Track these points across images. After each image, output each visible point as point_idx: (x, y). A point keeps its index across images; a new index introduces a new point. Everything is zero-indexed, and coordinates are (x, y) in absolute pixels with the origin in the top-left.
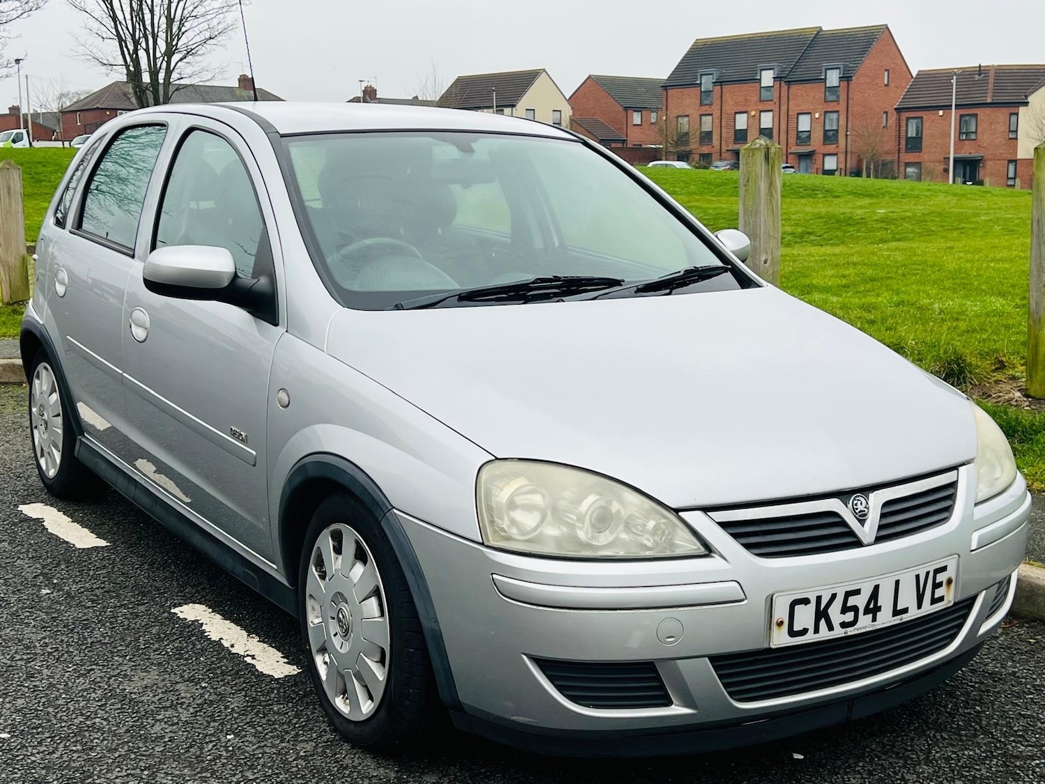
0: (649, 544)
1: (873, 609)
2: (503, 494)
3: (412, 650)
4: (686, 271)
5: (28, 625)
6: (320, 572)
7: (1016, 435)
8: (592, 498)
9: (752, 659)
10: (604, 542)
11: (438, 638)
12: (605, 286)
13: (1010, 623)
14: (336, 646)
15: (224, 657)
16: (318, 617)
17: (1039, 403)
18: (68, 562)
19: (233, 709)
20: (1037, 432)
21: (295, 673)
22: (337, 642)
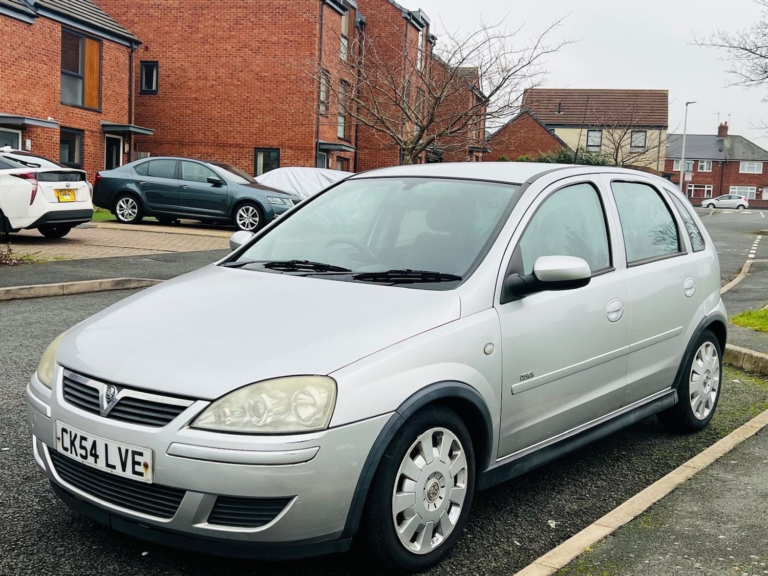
1: (94, 454)
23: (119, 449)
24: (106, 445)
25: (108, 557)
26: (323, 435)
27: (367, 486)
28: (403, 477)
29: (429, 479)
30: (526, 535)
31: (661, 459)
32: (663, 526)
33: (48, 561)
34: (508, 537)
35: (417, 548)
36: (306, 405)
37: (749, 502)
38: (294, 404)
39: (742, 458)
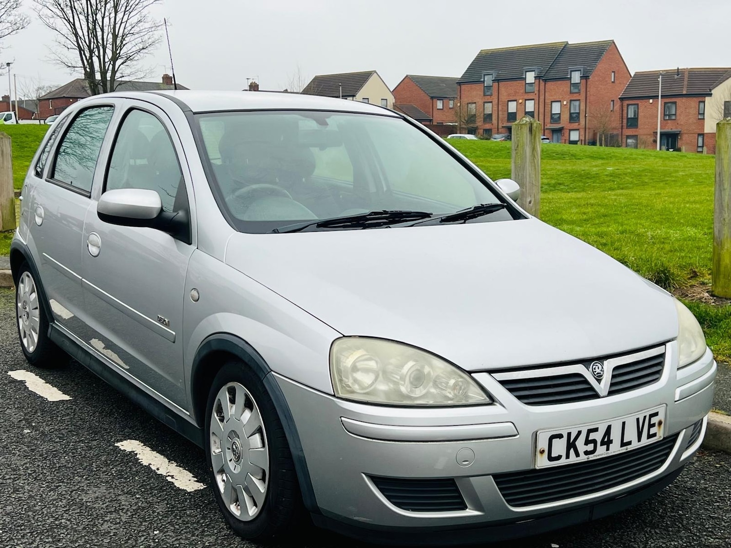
0: (450, 396)
1: (607, 442)
2: (348, 362)
3: (284, 471)
4: (475, 207)
5: (14, 454)
6: (220, 416)
7: (705, 323)
8: (411, 364)
9: (523, 476)
10: (419, 394)
11: (303, 461)
12: (419, 217)
13: (702, 453)
14: (231, 469)
15: (152, 477)
16: (218, 448)
17: (721, 301)
18: (43, 411)
19: (158, 513)
20: (720, 321)
21: (202, 488)
22: (231, 465)
23: (638, 420)
24: (624, 423)
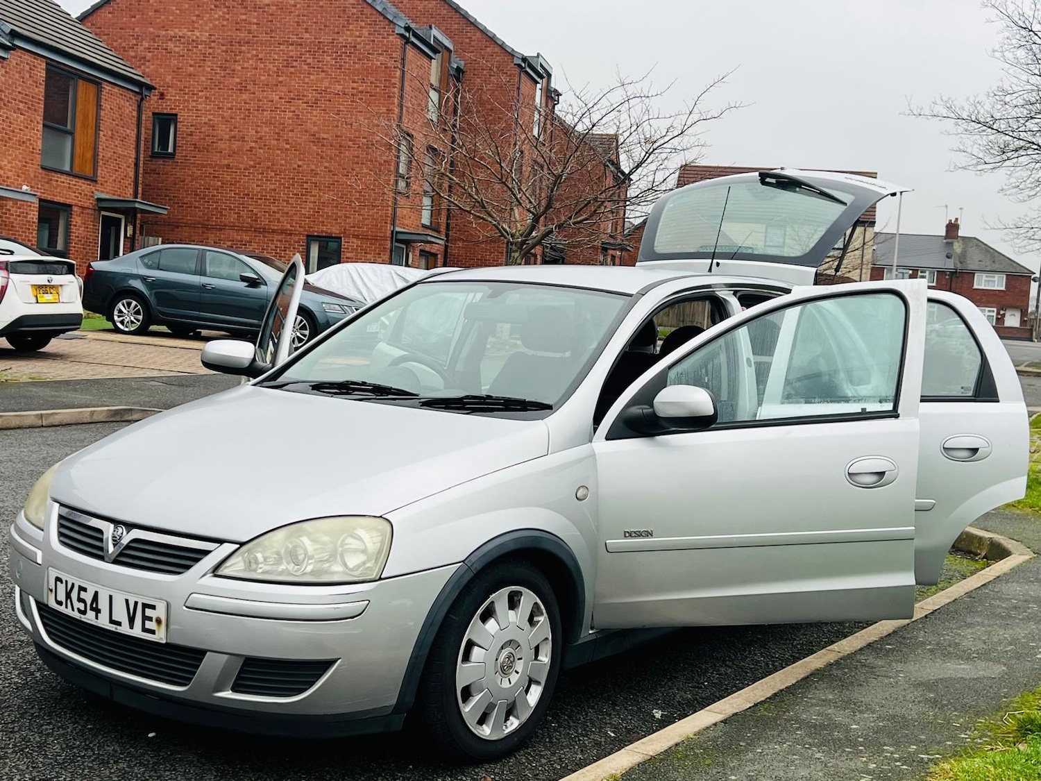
23: (127, 601)
24: (111, 597)
25: (106, 737)
26: (373, 587)
27: (426, 651)
28: (471, 644)
29: (502, 648)
30: (624, 724)
31: (805, 644)
32: (787, 714)
33: (32, 740)
34: (601, 727)
35: (486, 731)
36: (355, 551)
37: (897, 691)
38: (340, 549)
39: (901, 643)
